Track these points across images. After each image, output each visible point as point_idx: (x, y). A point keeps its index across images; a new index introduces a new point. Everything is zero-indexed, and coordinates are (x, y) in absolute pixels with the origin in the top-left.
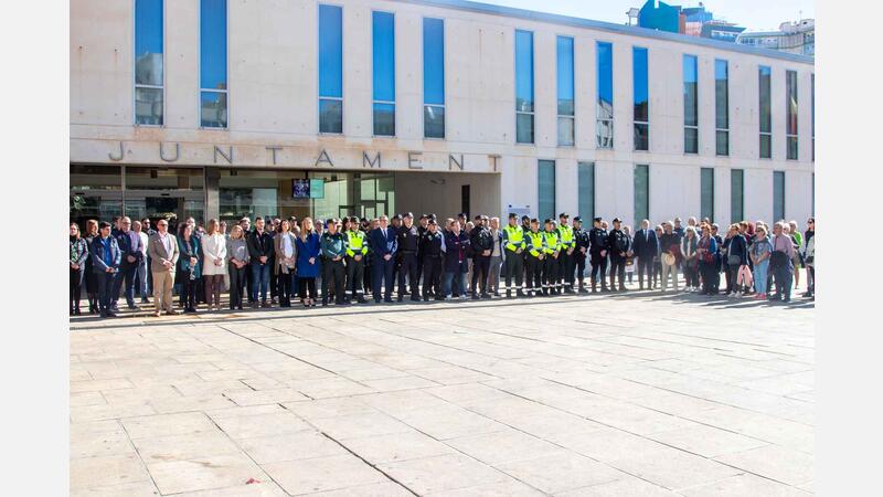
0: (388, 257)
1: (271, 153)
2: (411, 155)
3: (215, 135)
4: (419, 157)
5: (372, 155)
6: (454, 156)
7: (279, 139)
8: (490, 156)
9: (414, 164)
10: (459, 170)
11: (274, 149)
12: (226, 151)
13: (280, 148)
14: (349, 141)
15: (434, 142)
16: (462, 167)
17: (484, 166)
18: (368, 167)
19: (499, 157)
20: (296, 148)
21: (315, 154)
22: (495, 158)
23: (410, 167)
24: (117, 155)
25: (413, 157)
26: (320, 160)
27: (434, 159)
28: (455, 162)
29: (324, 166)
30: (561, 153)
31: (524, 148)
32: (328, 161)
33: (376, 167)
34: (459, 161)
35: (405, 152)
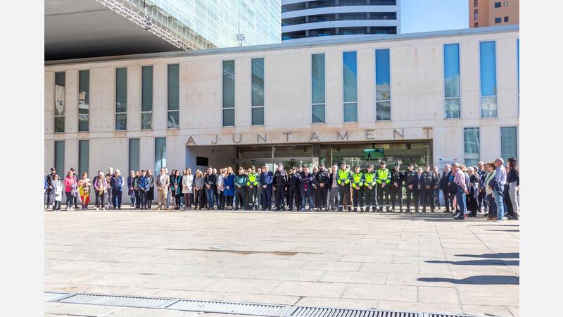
0: (265, 186)
1: (285, 136)
2: (368, 131)
3: (258, 128)
4: (373, 132)
5: (343, 133)
6: (397, 130)
7: (290, 128)
8: (424, 128)
9: (369, 136)
10: (401, 139)
11: (287, 134)
12: (263, 136)
13: (291, 133)
14: (329, 126)
15: (382, 123)
16: (402, 136)
17: (421, 135)
18: (340, 140)
19: (431, 128)
20: (299, 132)
21: (309, 135)
22: (428, 129)
23: (367, 139)
24: (214, 141)
25: (369, 133)
26: (312, 138)
27: (383, 133)
28: (398, 133)
29: (315, 141)
30: (485, 121)
31: (452, 121)
32: (317, 138)
33: (345, 140)
34: (401, 133)
35: (364, 130)
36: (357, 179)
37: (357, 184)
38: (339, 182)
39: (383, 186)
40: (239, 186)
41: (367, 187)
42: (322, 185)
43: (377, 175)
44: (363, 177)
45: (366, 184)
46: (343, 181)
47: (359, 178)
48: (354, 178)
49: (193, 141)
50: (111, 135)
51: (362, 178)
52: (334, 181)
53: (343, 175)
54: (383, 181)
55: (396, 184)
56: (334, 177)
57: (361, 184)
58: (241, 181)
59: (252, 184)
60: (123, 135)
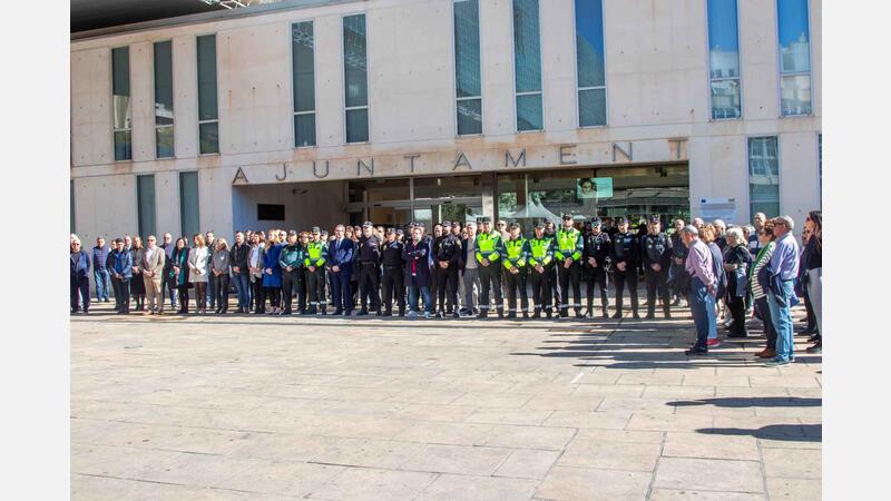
0: (336, 268)
1: (408, 161)
2: (563, 149)
3: (358, 148)
4: (573, 151)
5: (515, 154)
6: (619, 145)
7: (417, 147)
8: (671, 140)
9: (565, 159)
10: (628, 161)
11: (412, 157)
12: (367, 162)
13: (418, 156)
14: (489, 140)
15: (592, 132)
16: (630, 157)
17: (664, 154)
18: (511, 167)
19: (684, 140)
20: (434, 154)
21: (453, 158)
22: (678, 141)
23: (562, 163)
24: (281, 176)
25: (564, 151)
26: (458, 164)
27: (592, 150)
28: (622, 151)
29: (463, 169)
30: (788, 125)
31: (724, 125)
32: (467, 164)
33: (520, 166)
34: (627, 150)
35: (555, 145)
36: (514, 251)
37: (514, 263)
38: (479, 257)
39: (566, 266)
40: (289, 269)
41: (533, 269)
42: (444, 265)
43: (555, 243)
44: (527, 248)
45: (533, 262)
46: (486, 256)
47: (518, 249)
48: (509, 250)
49: (244, 177)
50: (107, 170)
51: (524, 250)
52: (470, 256)
53: (487, 244)
54: (568, 255)
55: (592, 261)
56: (470, 246)
57: (522, 263)
58: (293, 257)
59: (313, 263)
60: (127, 170)
